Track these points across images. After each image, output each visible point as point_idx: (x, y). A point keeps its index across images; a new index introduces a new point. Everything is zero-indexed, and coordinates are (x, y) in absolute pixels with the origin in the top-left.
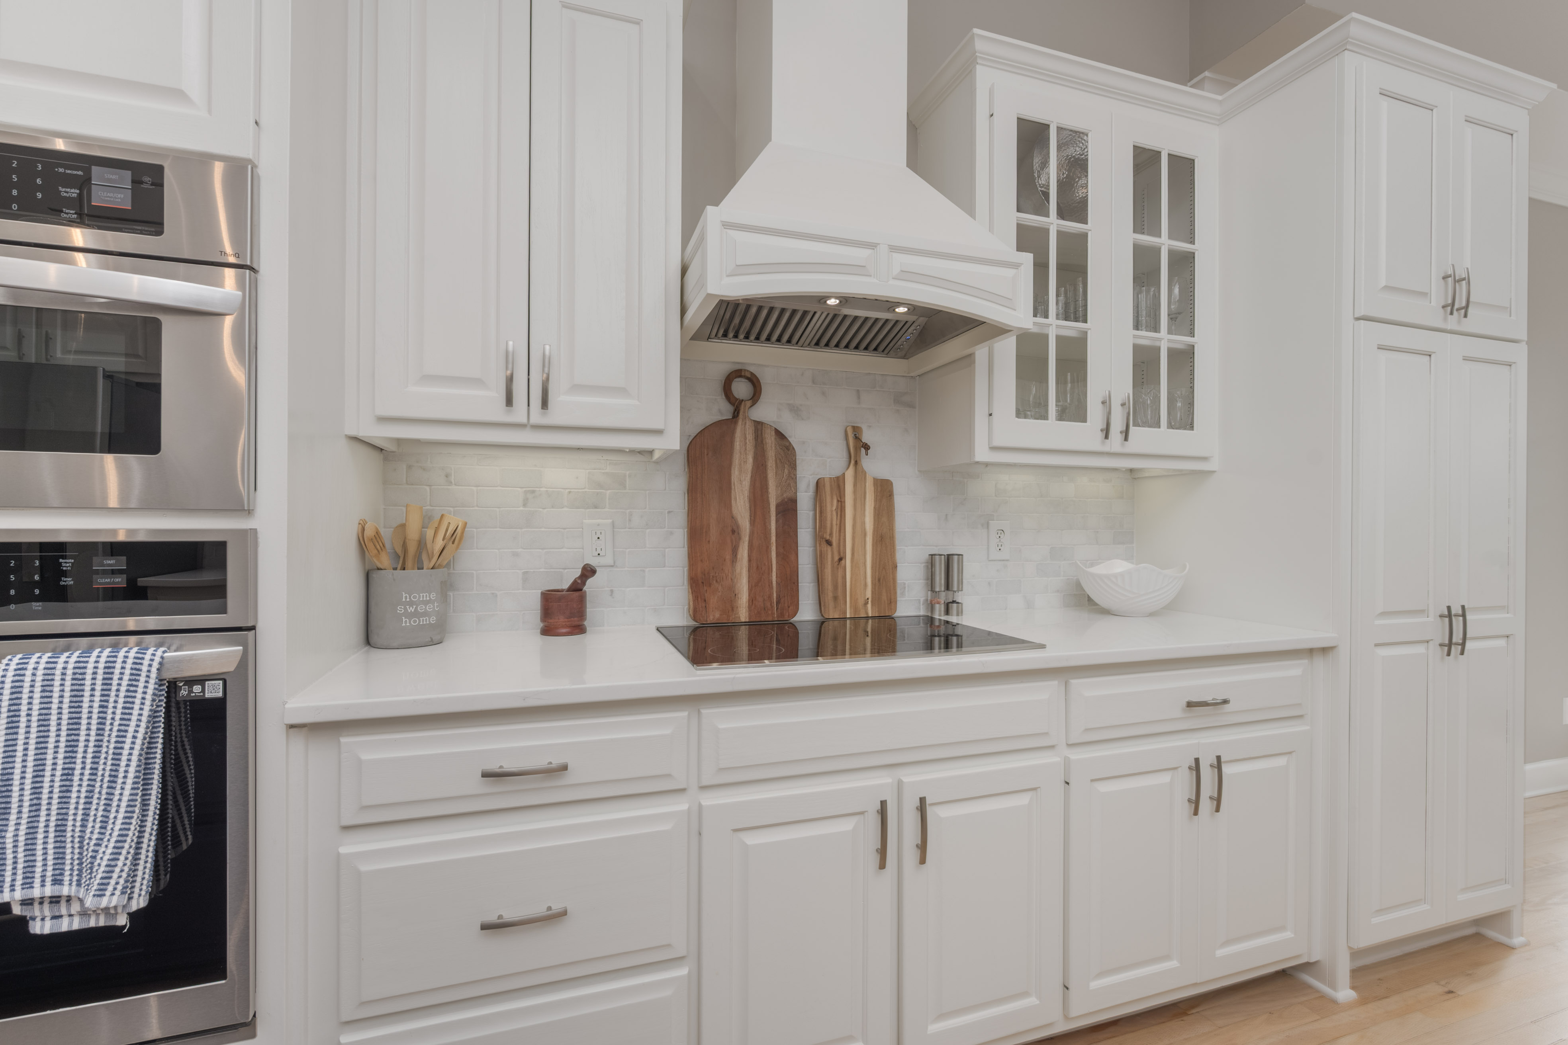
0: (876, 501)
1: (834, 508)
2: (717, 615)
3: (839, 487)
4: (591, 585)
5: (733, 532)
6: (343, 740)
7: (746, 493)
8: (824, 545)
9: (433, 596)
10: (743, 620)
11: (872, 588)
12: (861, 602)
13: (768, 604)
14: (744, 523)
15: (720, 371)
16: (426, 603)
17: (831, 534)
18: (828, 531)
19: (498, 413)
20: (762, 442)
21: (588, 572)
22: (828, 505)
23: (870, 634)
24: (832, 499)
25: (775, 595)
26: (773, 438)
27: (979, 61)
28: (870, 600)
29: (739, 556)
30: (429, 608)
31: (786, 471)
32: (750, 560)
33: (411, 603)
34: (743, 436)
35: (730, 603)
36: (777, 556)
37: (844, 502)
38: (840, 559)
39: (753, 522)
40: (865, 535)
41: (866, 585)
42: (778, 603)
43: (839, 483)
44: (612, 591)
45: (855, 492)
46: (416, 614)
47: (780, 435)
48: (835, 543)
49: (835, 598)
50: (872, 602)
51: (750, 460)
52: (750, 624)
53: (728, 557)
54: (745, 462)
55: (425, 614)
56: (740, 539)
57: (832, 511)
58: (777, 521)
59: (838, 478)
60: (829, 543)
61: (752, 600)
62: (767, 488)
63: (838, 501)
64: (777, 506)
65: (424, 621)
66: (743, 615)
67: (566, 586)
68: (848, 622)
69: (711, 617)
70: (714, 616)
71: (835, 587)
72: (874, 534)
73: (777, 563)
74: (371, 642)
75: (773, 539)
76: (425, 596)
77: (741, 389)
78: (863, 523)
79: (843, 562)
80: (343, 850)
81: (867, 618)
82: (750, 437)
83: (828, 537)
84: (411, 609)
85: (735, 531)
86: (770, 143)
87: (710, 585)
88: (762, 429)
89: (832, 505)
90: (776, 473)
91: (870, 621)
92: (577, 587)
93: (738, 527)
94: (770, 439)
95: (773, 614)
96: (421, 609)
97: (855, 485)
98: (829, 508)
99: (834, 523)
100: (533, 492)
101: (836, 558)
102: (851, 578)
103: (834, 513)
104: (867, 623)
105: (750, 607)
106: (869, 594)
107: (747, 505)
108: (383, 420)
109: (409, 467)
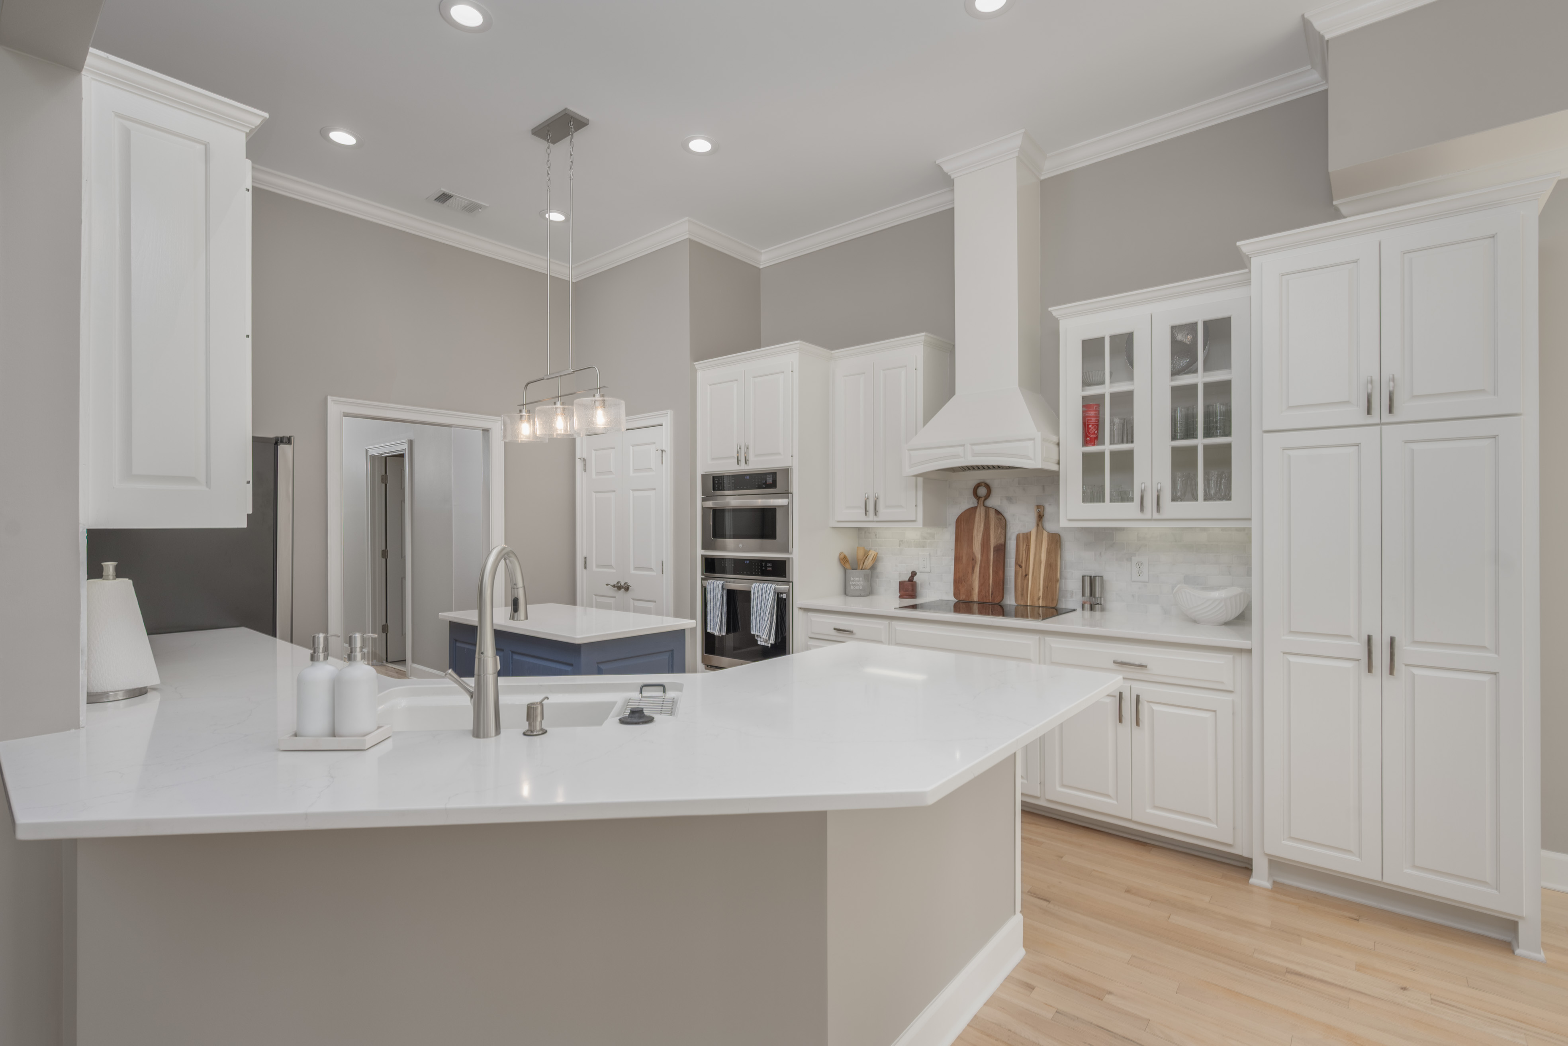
0: (1048, 545)
1: (1024, 549)
2: (964, 597)
3: (1027, 538)
4: (915, 579)
5: (973, 559)
6: (809, 614)
7: (980, 542)
8: (1018, 567)
9: (861, 579)
10: (975, 600)
11: (1043, 591)
12: (1036, 598)
13: (987, 595)
14: (978, 556)
15: (973, 484)
16: (858, 581)
17: (1022, 562)
18: (1020, 560)
19: (864, 518)
20: (988, 516)
21: (914, 574)
22: (1021, 547)
23: (1041, 616)
24: (1023, 544)
25: (991, 590)
26: (994, 515)
27: (1059, 319)
28: (1041, 597)
29: (975, 571)
30: (859, 583)
31: (999, 531)
32: (980, 573)
33: (854, 581)
34: (980, 515)
35: (970, 592)
36: (993, 571)
37: (1030, 546)
38: (1026, 575)
39: (982, 555)
40: (1040, 563)
41: (1039, 590)
42: (992, 594)
43: (1027, 537)
44: (930, 583)
45: (1036, 540)
46: (855, 585)
47: (998, 512)
48: (1023, 567)
49: (1022, 595)
50: (1042, 599)
51: (982, 525)
52: (979, 603)
53: (970, 571)
54: (980, 527)
55: (858, 585)
56: (976, 563)
57: (1023, 550)
58: (994, 555)
59: (1027, 533)
60: (1021, 566)
61: (980, 592)
62: (990, 539)
63: (1026, 545)
64: (994, 548)
65: (857, 587)
66: (975, 598)
67: (907, 579)
68: (1028, 608)
69: (961, 598)
70: (963, 597)
71: (1023, 590)
72: (1046, 563)
73: (993, 575)
74: (847, 593)
75: (991, 563)
76: (858, 579)
77: (982, 491)
78: (1040, 557)
79: (1028, 576)
80: (809, 643)
81: (1039, 607)
82: (983, 514)
83: (1020, 564)
84: (853, 583)
85: (974, 560)
86: (954, 396)
87: (962, 583)
88: (988, 511)
89: (1023, 548)
90: (994, 532)
91: (1041, 609)
92: (911, 580)
93: (975, 557)
94: (992, 514)
95: (989, 599)
96: (857, 583)
97: (1037, 537)
98: (1021, 549)
99: (1024, 557)
100: (902, 541)
101: (1024, 574)
102: (1031, 586)
103: (1024, 552)
104: (1039, 609)
105: (979, 595)
106: (1041, 594)
107: (980, 547)
108: (839, 522)
109: (865, 532)
